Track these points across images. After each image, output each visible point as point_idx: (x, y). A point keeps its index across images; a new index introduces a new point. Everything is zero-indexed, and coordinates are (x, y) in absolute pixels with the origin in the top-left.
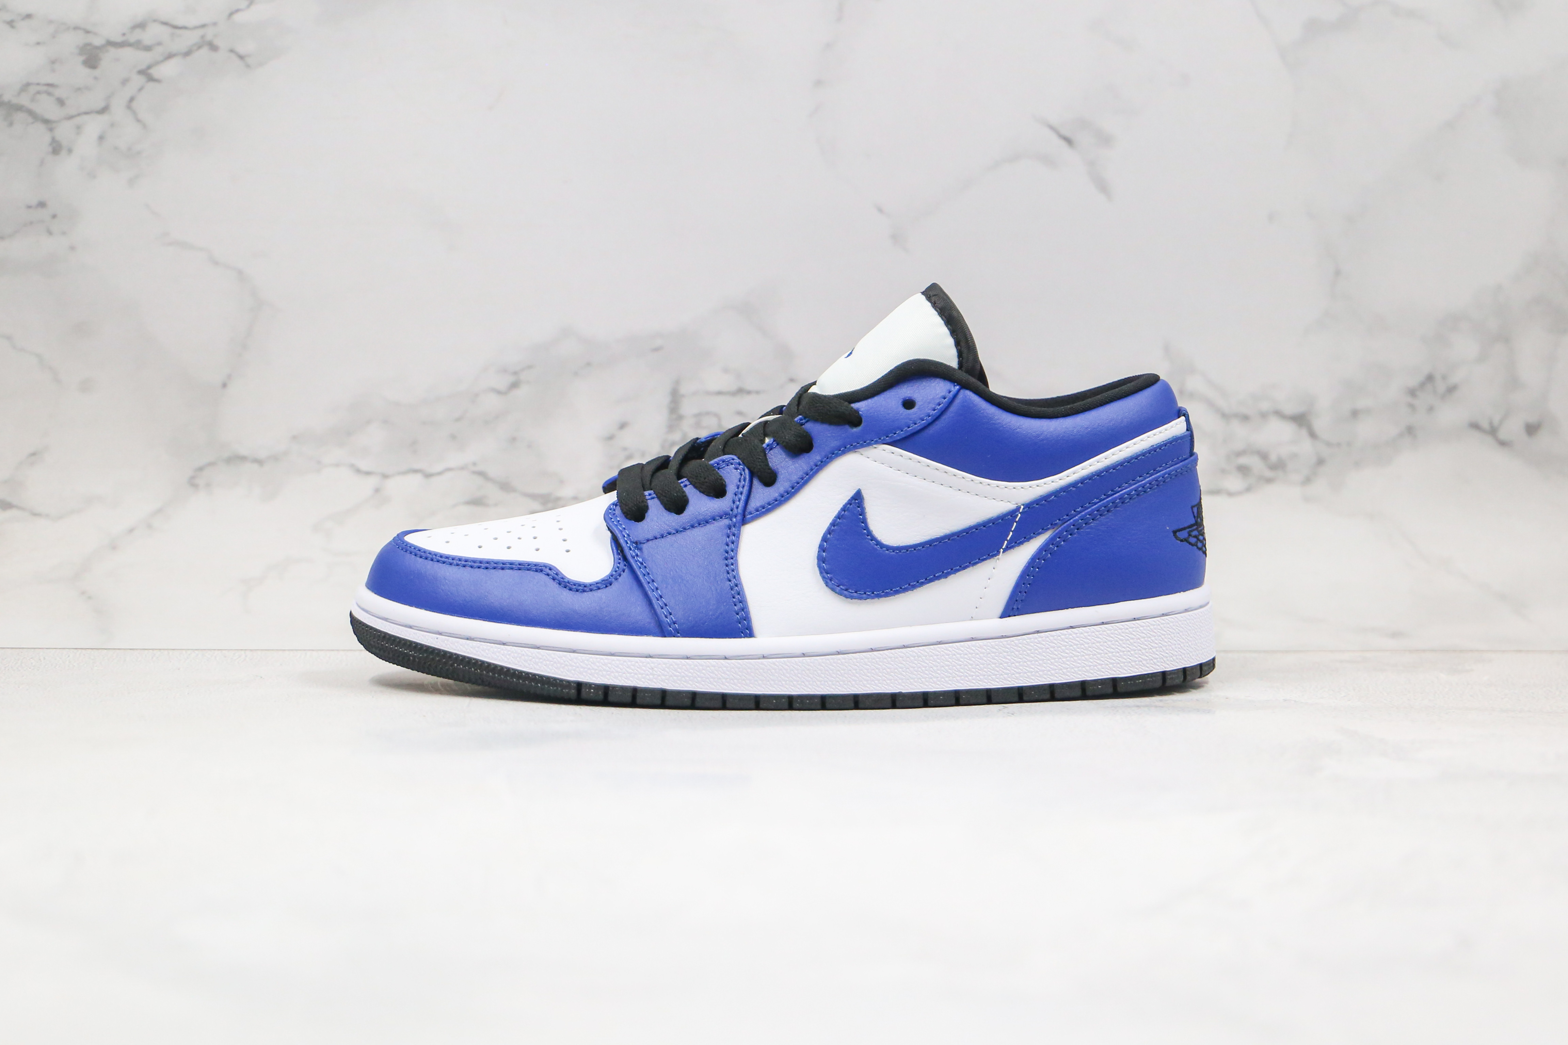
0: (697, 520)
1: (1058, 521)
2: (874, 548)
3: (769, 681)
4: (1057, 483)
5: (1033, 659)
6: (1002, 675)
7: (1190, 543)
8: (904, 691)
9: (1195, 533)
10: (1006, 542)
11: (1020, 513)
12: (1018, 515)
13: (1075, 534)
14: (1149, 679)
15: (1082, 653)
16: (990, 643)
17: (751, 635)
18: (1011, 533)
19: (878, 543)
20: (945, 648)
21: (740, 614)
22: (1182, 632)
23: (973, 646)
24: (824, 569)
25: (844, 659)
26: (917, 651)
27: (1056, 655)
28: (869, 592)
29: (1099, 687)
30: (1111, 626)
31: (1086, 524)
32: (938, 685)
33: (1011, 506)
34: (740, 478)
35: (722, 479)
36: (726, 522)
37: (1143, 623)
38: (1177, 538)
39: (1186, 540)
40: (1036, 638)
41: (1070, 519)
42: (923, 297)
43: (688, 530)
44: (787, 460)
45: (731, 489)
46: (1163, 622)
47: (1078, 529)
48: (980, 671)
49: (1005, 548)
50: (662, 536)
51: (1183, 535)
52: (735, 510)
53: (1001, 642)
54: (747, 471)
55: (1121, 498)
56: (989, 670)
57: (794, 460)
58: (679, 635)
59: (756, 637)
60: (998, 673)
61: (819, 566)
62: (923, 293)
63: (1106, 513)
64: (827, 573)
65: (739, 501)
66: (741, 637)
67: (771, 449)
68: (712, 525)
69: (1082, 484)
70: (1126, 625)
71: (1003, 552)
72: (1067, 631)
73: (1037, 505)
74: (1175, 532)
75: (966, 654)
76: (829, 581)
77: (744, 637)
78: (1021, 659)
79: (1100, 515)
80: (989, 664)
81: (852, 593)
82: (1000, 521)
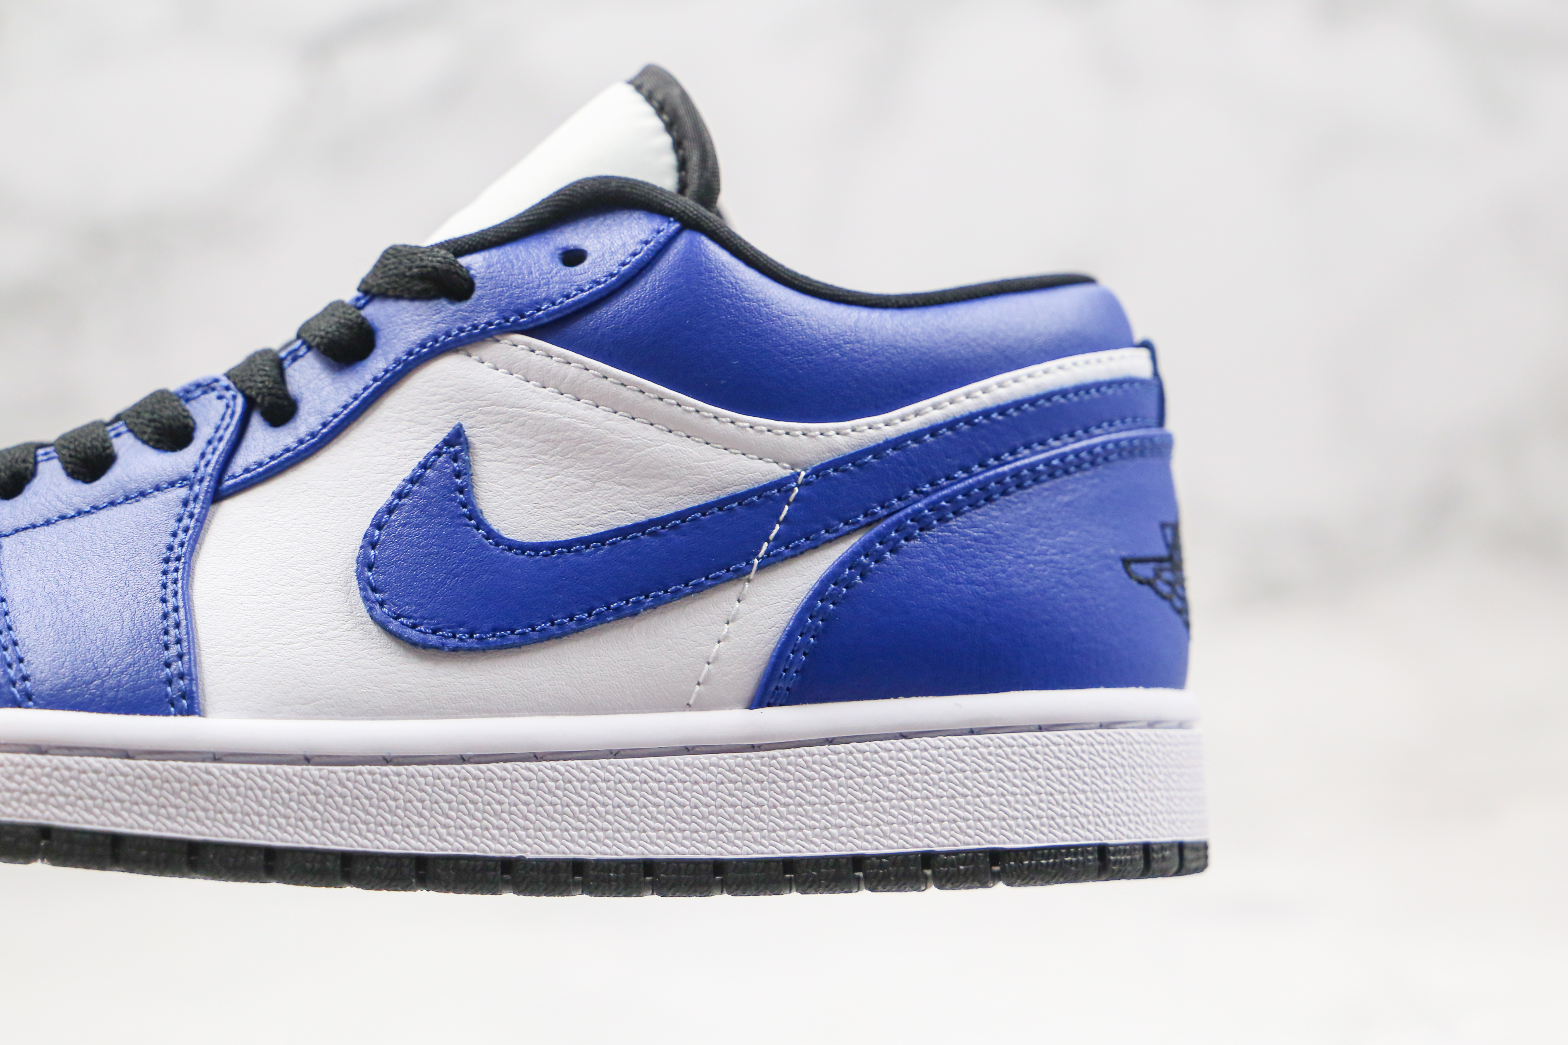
0: (124, 491)
1: (879, 508)
2: (482, 545)
3: (221, 812)
4: (879, 432)
5: (817, 800)
6: (748, 831)
7: (1158, 593)
8: (529, 856)
9: (1167, 575)
10: (766, 544)
11: (798, 486)
12: (792, 489)
13: (915, 538)
14: (1069, 859)
15: (925, 792)
16: (724, 759)
17: (191, 711)
18: (777, 527)
19: (491, 534)
20: (626, 767)
21: (173, 667)
22: (1141, 766)
23: (686, 764)
24: (369, 584)
25: (398, 774)
26: (562, 769)
27: (868, 794)
28: (464, 633)
29: (962, 867)
30: (989, 738)
31: (938, 520)
32: (607, 846)
33: (780, 472)
34: (224, 414)
35: (189, 417)
36: (183, 492)
37: (1059, 736)
38: (1130, 574)
39: (1148, 583)
40: (826, 755)
41: (906, 507)
42: (630, 90)
43: (101, 511)
44: (323, 376)
45: (203, 433)
46: (1100, 739)
47: (921, 530)
48: (700, 821)
49: (762, 558)
50: (48, 523)
51: (1145, 571)
52: (202, 469)
53: (749, 758)
54: (240, 400)
55: (1016, 473)
56: (720, 818)
57: (335, 376)
58: (31, 703)
59: (204, 717)
60: (739, 827)
61: (360, 576)
62: (631, 82)
63: (982, 502)
64: (375, 590)
65: (213, 453)
66: (168, 714)
67: (295, 359)
68: (153, 500)
69: (932, 436)
70: (1021, 737)
71: (760, 568)
72: (893, 744)
73: (835, 471)
74: (1126, 562)
75: (672, 782)
76: (378, 607)
77: (175, 715)
78: (791, 798)
79: (970, 506)
80: (721, 807)
81: (425, 633)
82: (755, 498)
